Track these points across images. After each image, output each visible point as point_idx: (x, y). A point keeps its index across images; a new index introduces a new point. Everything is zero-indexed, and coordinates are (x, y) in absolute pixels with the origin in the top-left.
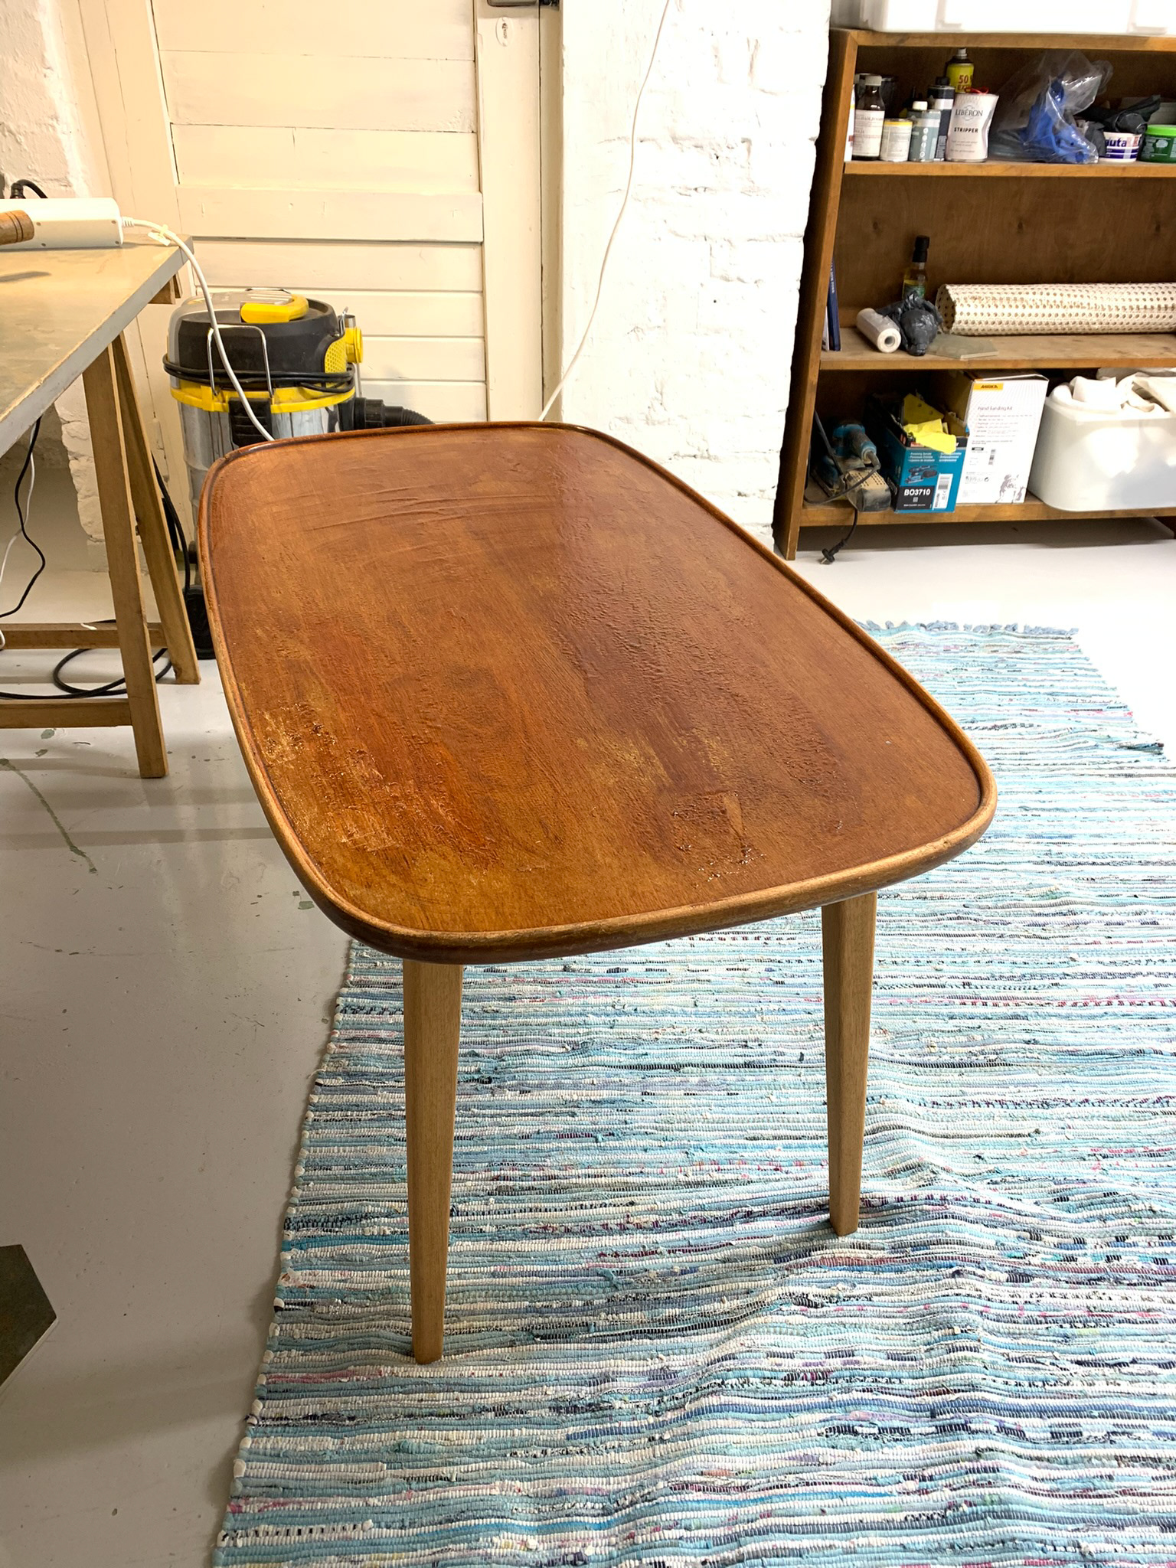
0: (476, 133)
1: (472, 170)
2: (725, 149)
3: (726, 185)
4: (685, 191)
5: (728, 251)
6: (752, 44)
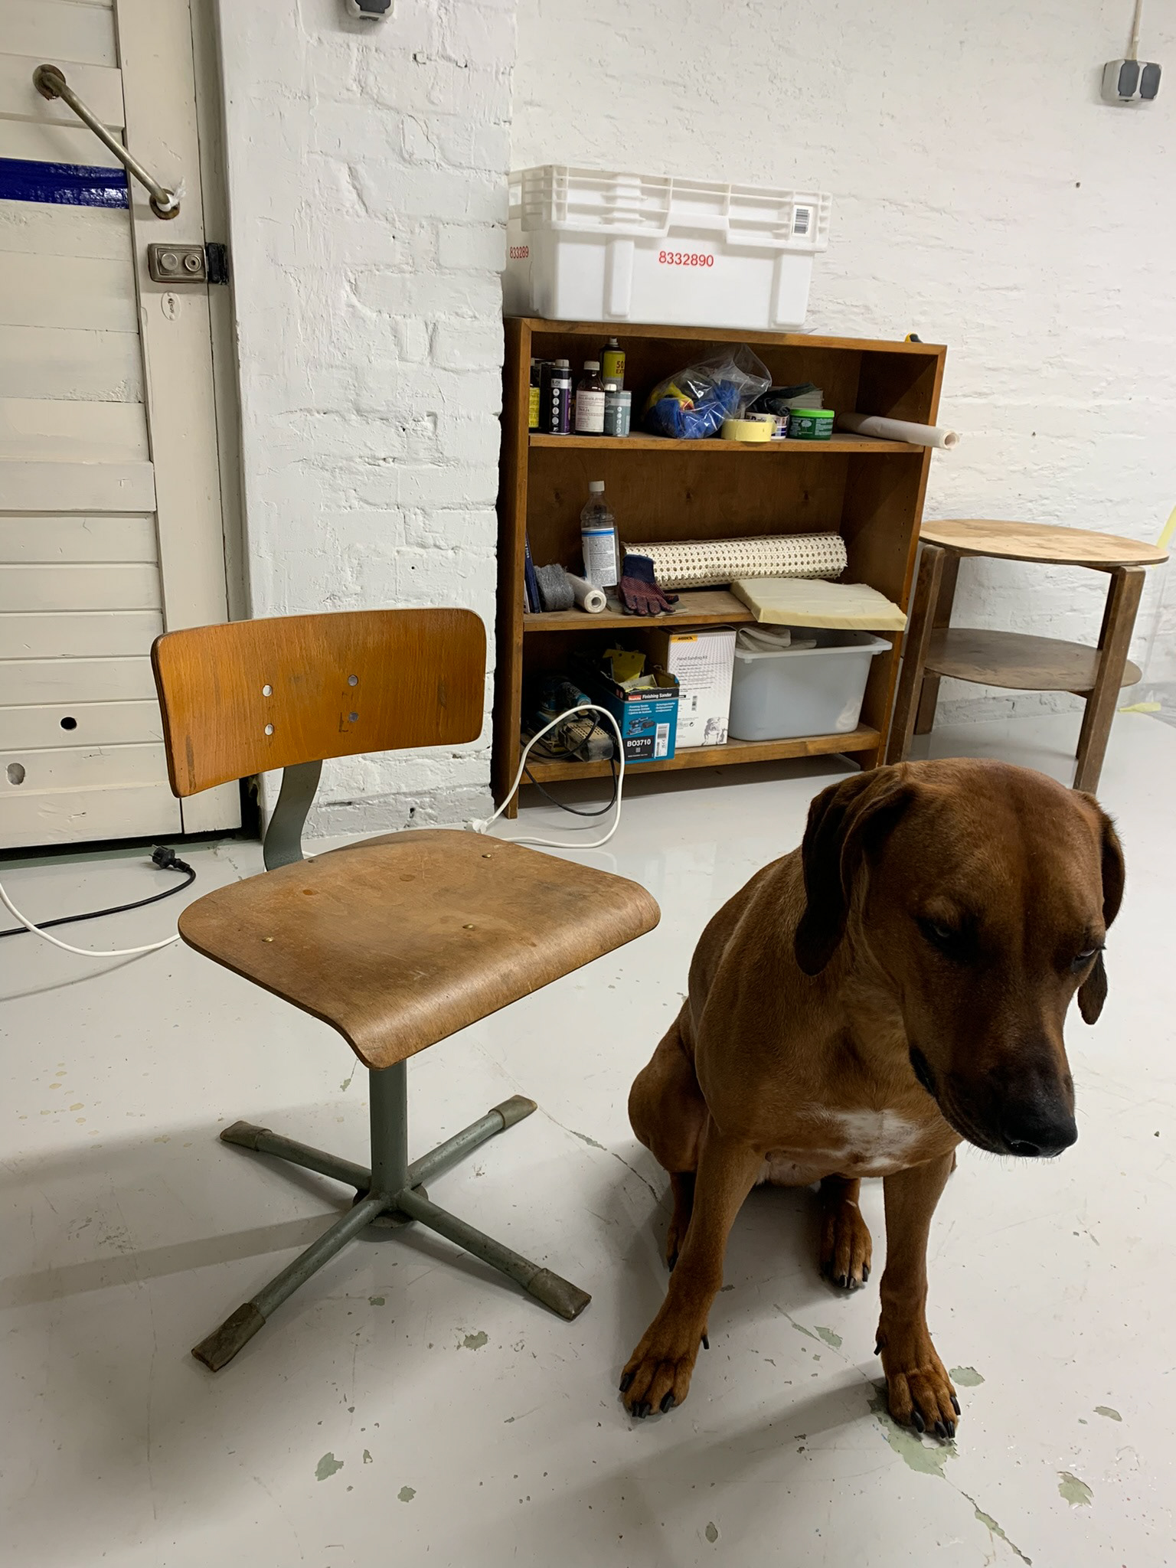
0: (144, 402)
1: (141, 440)
2: (411, 422)
3: (415, 456)
4: (373, 461)
5: (422, 518)
6: (431, 327)
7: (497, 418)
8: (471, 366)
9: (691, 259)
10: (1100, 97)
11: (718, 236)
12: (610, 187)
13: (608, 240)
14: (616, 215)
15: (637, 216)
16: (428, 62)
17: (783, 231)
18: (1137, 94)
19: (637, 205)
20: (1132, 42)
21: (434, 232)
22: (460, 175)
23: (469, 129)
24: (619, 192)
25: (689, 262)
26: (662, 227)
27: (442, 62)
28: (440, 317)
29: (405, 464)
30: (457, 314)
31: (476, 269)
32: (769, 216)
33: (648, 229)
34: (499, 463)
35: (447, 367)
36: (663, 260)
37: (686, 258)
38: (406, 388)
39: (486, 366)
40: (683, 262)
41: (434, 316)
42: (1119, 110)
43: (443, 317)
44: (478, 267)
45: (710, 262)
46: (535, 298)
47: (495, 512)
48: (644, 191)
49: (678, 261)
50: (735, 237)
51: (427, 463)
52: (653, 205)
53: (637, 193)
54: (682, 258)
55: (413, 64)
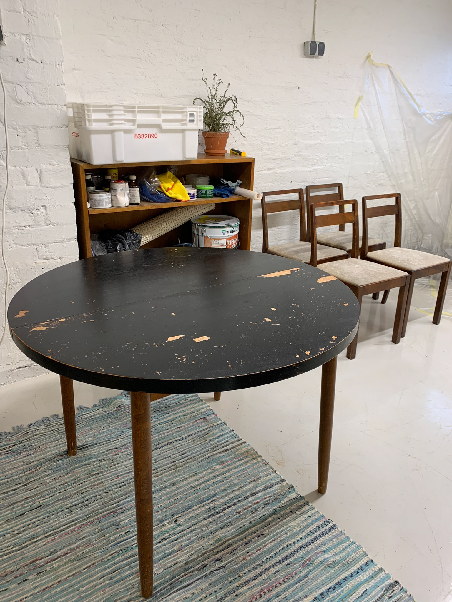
2: (35, 210)
3: (38, 224)
4: (20, 227)
5: (44, 248)
6: (39, 171)
7: (73, 204)
8: (59, 185)
9: (148, 136)
10: (303, 55)
11: (158, 126)
12: (110, 111)
13: (112, 132)
14: (114, 122)
15: (123, 122)
16: (24, 62)
17: (185, 122)
18: (317, 54)
19: (123, 117)
20: (313, 34)
21: (36, 132)
22: (44, 107)
23: (46, 88)
24: (114, 112)
25: (147, 137)
26: (134, 125)
27: (30, 61)
28: (42, 166)
29: (34, 227)
30: (50, 164)
31: (56, 145)
32: (179, 116)
33: (128, 126)
34: (76, 222)
35: (48, 186)
36: (136, 137)
37: (146, 135)
38: (31, 197)
39: (65, 184)
40: (145, 137)
41: (40, 166)
42: (311, 59)
43: (44, 166)
44: (57, 145)
45: (156, 136)
46: (84, 156)
47: (77, 241)
48: (125, 111)
49: (143, 137)
50: (165, 126)
51: (44, 226)
52: (129, 116)
53: (122, 112)
54: (144, 136)
55: (17, 63)
